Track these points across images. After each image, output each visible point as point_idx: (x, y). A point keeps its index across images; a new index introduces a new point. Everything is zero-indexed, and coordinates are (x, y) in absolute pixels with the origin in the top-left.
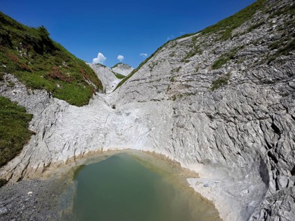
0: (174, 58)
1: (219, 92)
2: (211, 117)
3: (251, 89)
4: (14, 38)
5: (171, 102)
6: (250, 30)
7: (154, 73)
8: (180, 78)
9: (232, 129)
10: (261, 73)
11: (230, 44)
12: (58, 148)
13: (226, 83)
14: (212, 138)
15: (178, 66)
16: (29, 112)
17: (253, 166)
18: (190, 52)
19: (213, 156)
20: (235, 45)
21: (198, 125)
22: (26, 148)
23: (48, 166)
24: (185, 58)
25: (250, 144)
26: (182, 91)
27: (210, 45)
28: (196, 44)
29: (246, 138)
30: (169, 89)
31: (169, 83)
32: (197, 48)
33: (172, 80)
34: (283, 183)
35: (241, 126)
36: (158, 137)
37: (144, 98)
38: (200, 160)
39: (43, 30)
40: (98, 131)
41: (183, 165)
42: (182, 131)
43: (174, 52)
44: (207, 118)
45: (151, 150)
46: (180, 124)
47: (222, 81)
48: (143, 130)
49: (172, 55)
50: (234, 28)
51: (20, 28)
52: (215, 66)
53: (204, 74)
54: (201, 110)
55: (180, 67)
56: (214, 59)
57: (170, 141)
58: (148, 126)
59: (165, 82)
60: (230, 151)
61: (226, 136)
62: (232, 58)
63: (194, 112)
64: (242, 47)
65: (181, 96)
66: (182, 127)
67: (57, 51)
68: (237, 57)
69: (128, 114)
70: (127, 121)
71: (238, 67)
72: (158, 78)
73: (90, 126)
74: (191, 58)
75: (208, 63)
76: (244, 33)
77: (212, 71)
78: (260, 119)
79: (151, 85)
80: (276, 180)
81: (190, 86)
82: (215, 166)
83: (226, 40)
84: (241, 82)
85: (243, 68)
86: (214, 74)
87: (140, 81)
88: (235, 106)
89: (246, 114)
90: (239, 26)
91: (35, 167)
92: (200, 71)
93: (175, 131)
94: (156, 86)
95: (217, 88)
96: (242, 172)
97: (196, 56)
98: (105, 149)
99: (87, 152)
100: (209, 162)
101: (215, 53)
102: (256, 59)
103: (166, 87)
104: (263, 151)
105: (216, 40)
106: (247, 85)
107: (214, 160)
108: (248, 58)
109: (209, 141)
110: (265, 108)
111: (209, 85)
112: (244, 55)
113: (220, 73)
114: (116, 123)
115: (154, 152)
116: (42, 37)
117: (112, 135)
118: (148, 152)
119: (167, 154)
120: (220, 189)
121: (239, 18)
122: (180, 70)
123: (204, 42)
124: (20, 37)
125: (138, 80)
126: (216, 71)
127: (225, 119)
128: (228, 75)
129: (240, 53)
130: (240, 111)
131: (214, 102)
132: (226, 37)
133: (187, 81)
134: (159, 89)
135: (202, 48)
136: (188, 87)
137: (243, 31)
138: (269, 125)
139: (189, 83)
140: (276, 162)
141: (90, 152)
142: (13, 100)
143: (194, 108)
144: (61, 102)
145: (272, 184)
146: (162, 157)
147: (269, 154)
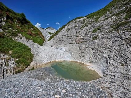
0: (77, 27)
1: (95, 41)
2: (93, 49)
3: (105, 40)
4: (14, 18)
5: (78, 44)
6: (105, 20)
7: (69, 33)
8: (80, 36)
9: (99, 52)
10: (108, 35)
11: (98, 24)
12: (42, 60)
13: (97, 38)
14: (93, 55)
15: (79, 31)
16: (29, 48)
17: (105, 61)
18: (83, 25)
19: (94, 60)
20: (100, 25)
21: (89, 51)
22: (33, 59)
23: (42, 64)
24: (81, 28)
25: (104, 56)
26: (82, 41)
27: (91, 23)
28: (85, 23)
29: (103, 54)
30: (76, 40)
31: (76, 37)
32: (86, 24)
33: (77, 36)
34: (111, 63)
35: (102, 51)
36: (75, 56)
37: (66, 43)
38: (90, 61)
39: (23, 14)
40: (53, 54)
41: (84, 64)
42: (83, 54)
43: (76, 25)
44: (91, 50)
45: (73, 60)
46: (82, 51)
47: (96, 38)
48: (69, 54)
49: (76, 26)
50: (100, 17)
51: (15, 14)
52: (93, 32)
53: (89, 35)
54: (89, 47)
55: (80, 31)
56: (92, 29)
57: (80, 57)
58: (70, 53)
59: (74, 37)
60: (99, 58)
61: (98, 54)
62: (99, 29)
63: (87, 48)
64: (102, 26)
65: (81, 42)
66: (83, 52)
67: (28, 23)
68: (101, 29)
69: (61, 49)
70: (61, 51)
71: (101, 33)
72: (71, 35)
73: (50, 53)
74: (84, 28)
75: (91, 31)
76: (103, 21)
77: (92, 34)
78: (107, 49)
79: (68, 38)
80: (110, 63)
81: (85, 39)
82: (94, 63)
83: (96, 22)
84: (102, 38)
85: (103, 34)
86: (93, 35)
87: (63, 36)
88: (100, 46)
89: (103, 48)
90: (101, 17)
91: (39, 65)
92: (88, 33)
93: (81, 54)
94: (70, 39)
95: (94, 40)
96: (102, 63)
97: (86, 27)
98: (57, 60)
99: (51, 61)
100: (93, 62)
101: (93, 27)
102: (106, 31)
103: (75, 39)
104: (107, 57)
105: (93, 22)
106: (104, 39)
107: (94, 61)
108: (104, 30)
109: (92, 56)
110: (108, 46)
111: (91, 39)
112: (103, 29)
113: (95, 35)
114: (58, 52)
115: (74, 61)
116: (23, 17)
117: (58, 56)
118: (72, 61)
119: (79, 61)
120: (96, 67)
121: (101, 13)
122: (80, 33)
123: (88, 22)
124: (16, 18)
125: (62, 36)
126: (94, 34)
127: (97, 49)
128: (98, 35)
129: (101, 28)
130: (102, 47)
131: (93, 44)
132: (97, 21)
133: (83, 37)
134: (72, 39)
135: (88, 24)
136: (84, 39)
137: (102, 20)
138: (109, 50)
139: (84, 38)
140: (110, 59)
141: (52, 61)
142: (24, 43)
143: (87, 47)
144: (37, 44)
145: (109, 64)
146: (77, 62)
147: (109, 57)
